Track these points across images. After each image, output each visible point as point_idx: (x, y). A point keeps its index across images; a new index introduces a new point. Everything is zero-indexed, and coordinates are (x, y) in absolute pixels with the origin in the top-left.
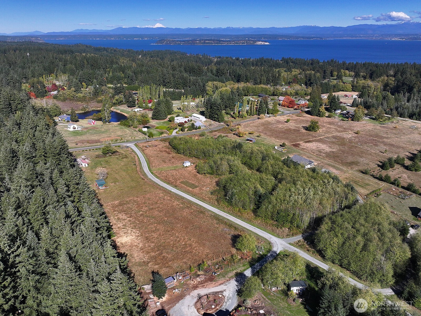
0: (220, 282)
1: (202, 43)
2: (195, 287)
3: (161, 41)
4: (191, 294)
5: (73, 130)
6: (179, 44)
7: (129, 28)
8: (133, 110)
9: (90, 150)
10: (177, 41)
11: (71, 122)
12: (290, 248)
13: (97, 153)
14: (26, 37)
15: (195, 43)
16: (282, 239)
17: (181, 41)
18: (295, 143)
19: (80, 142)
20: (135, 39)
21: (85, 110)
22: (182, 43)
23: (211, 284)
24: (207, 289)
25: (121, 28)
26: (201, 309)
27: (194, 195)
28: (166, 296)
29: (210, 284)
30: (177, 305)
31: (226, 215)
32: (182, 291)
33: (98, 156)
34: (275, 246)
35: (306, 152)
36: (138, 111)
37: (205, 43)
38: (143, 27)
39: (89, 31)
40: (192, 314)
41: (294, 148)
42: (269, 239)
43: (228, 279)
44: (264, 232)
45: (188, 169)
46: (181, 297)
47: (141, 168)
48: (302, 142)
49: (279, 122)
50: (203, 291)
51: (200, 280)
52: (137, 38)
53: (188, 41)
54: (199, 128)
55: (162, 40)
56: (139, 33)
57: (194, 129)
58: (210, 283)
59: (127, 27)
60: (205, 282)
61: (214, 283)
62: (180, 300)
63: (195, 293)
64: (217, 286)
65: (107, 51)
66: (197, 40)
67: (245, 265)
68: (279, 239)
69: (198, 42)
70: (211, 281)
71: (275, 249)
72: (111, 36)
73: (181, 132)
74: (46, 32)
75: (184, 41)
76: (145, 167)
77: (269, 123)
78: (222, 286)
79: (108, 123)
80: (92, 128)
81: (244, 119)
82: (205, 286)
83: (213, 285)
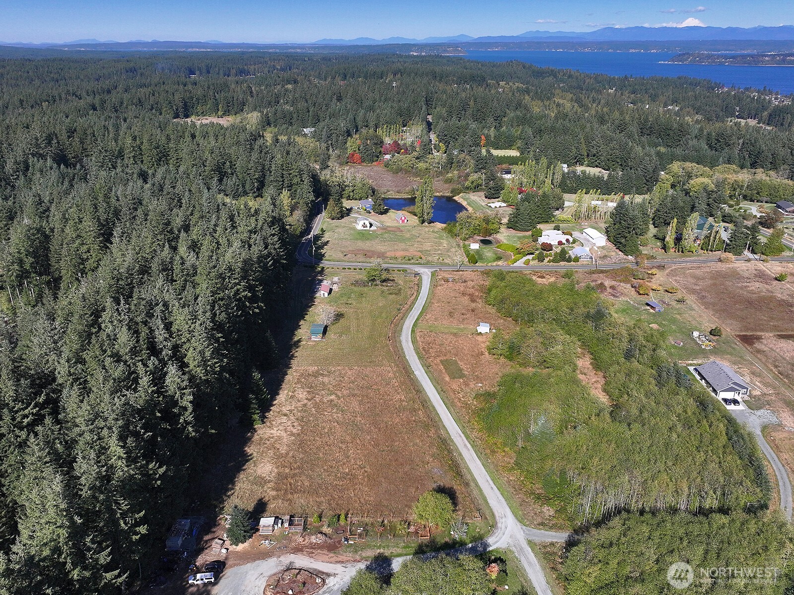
0: (341, 558)
1: (778, 62)
2: (298, 550)
3: (680, 57)
4: (282, 558)
5: (362, 228)
6: (721, 64)
7: (626, 29)
8: (489, 205)
9: (354, 269)
10: (719, 56)
11: (373, 213)
12: (522, 549)
13: (358, 277)
14: (440, 46)
15: (759, 62)
16: (524, 527)
17: (726, 57)
18: (751, 334)
19: (352, 252)
20: (631, 51)
21: (414, 194)
22: (728, 62)
23: (325, 556)
24: (312, 560)
25: (612, 29)
26: (272, 587)
27: (442, 391)
28: (246, 544)
29: (324, 554)
30: (249, 565)
31: (465, 445)
32: (274, 548)
33: (356, 283)
34: (497, 534)
35: (760, 360)
36: (496, 207)
37: (784, 61)
38: (657, 26)
39: (550, 35)
40: (254, 588)
41: (739, 346)
42: (497, 518)
43: (358, 558)
44: (503, 500)
45: (479, 338)
46: (264, 555)
47: (404, 318)
48: (771, 335)
49: (761, 276)
50: (301, 561)
51: (314, 541)
52: (635, 49)
53: (744, 56)
54: (577, 259)
55: (684, 54)
56: (644, 39)
57: (563, 260)
58: (325, 552)
59: (624, 27)
60: (319, 548)
61: (332, 555)
62: (259, 559)
63: (288, 559)
64: (331, 563)
65: (555, 76)
66: (767, 56)
67: (409, 547)
68: (518, 524)
69: (767, 58)
70: (328, 551)
71: (490, 540)
72: (584, 44)
73: (536, 262)
74: (476, 37)
75: (733, 57)
76: (412, 317)
77: (735, 275)
78: (339, 566)
79: (427, 224)
80: (393, 229)
81: (687, 256)
82: (313, 555)
83: (326, 558)
